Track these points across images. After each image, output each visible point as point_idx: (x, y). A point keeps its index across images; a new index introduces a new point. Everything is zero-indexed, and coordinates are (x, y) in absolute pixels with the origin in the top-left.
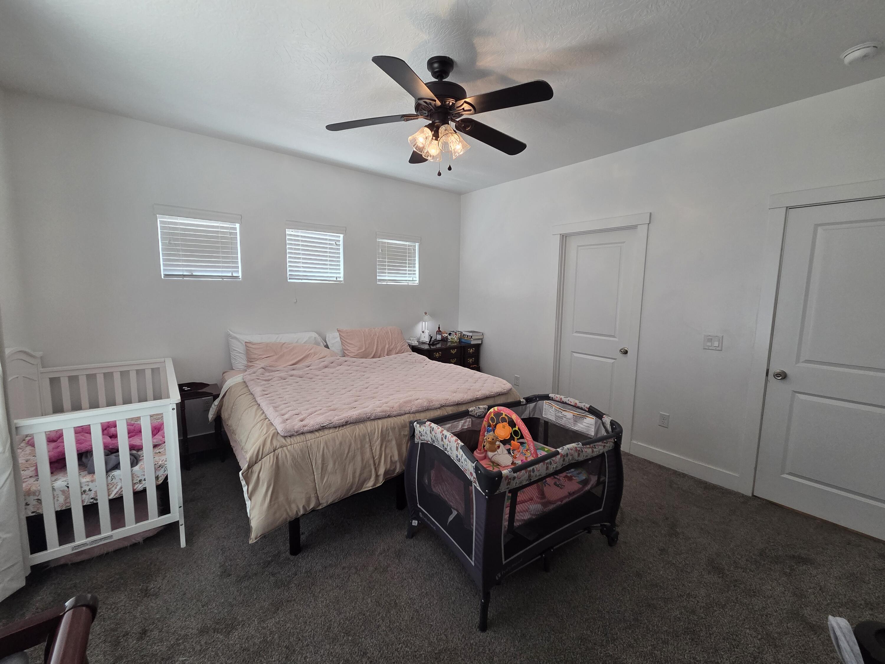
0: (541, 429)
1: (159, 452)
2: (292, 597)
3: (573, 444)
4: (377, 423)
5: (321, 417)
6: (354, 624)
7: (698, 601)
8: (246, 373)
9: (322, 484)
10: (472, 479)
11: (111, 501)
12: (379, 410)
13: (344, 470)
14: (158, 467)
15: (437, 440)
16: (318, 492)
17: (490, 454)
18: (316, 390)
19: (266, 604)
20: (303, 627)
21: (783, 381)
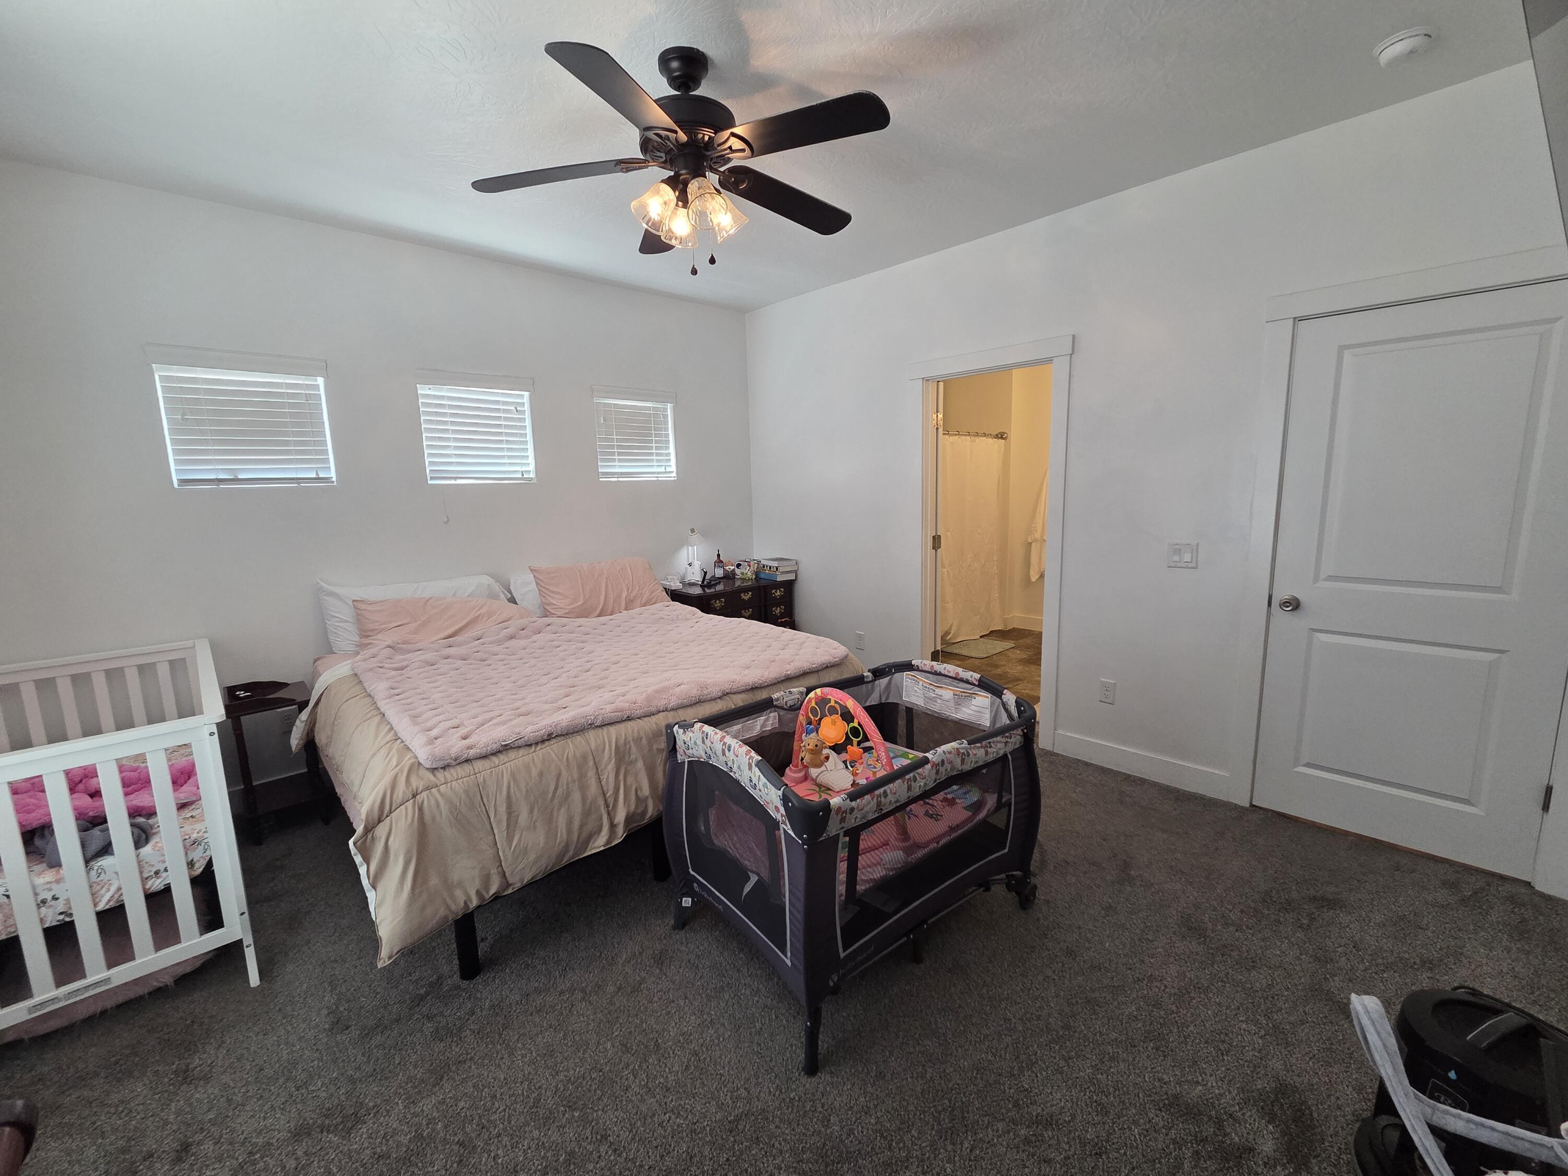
0: (902, 723)
1: (192, 817)
2: (467, 1054)
3: (953, 744)
4: (608, 733)
5: (501, 728)
6: (582, 1088)
7: (1166, 986)
8: (359, 657)
9: (510, 849)
10: (779, 818)
11: (102, 916)
12: (609, 708)
13: (550, 820)
14: (191, 844)
15: (715, 754)
16: (503, 864)
17: (814, 772)
18: (492, 681)
19: (419, 1073)
20: (489, 1104)
21: (1292, 612)
